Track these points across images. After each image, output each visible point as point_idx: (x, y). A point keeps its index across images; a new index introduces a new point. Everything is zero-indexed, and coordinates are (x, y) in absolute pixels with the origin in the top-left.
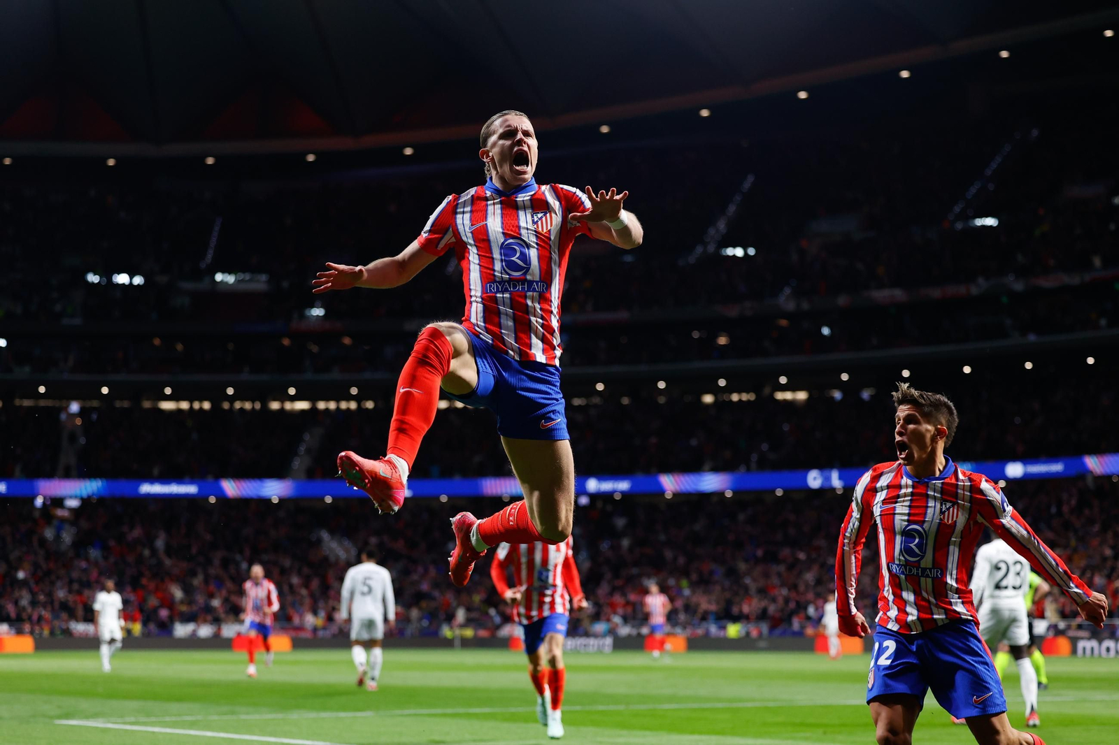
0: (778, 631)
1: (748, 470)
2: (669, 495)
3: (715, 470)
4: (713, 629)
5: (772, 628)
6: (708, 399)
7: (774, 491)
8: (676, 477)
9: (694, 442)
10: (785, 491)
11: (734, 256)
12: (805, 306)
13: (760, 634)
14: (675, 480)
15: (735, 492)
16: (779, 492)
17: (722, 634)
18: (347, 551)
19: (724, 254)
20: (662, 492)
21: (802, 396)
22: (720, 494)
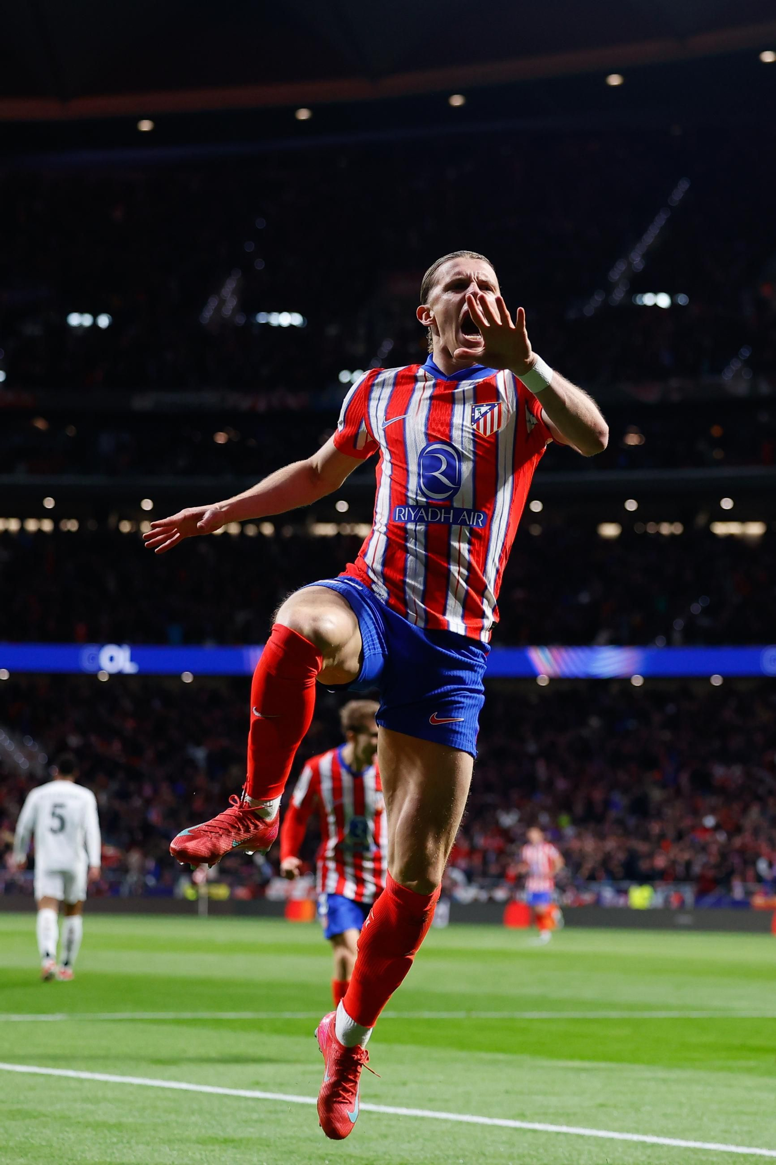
0: (710, 899)
1: (669, 643)
2: (543, 681)
3: (617, 642)
4: (608, 894)
5: (701, 895)
6: (610, 530)
7: (707, 679)
8: (555, 651)
9: (584, 598)
10: (726, 679)
11: (655, 306)
12: (764, 388)
13: (682, 902)
14: (553, 656)
15: (647, 678)
16: (717, 681)
17: (621, 901)
18: (30, 757)
19: (640, 303)
20: (533, 676)
21: (755, 529)
22: (623, 681)
